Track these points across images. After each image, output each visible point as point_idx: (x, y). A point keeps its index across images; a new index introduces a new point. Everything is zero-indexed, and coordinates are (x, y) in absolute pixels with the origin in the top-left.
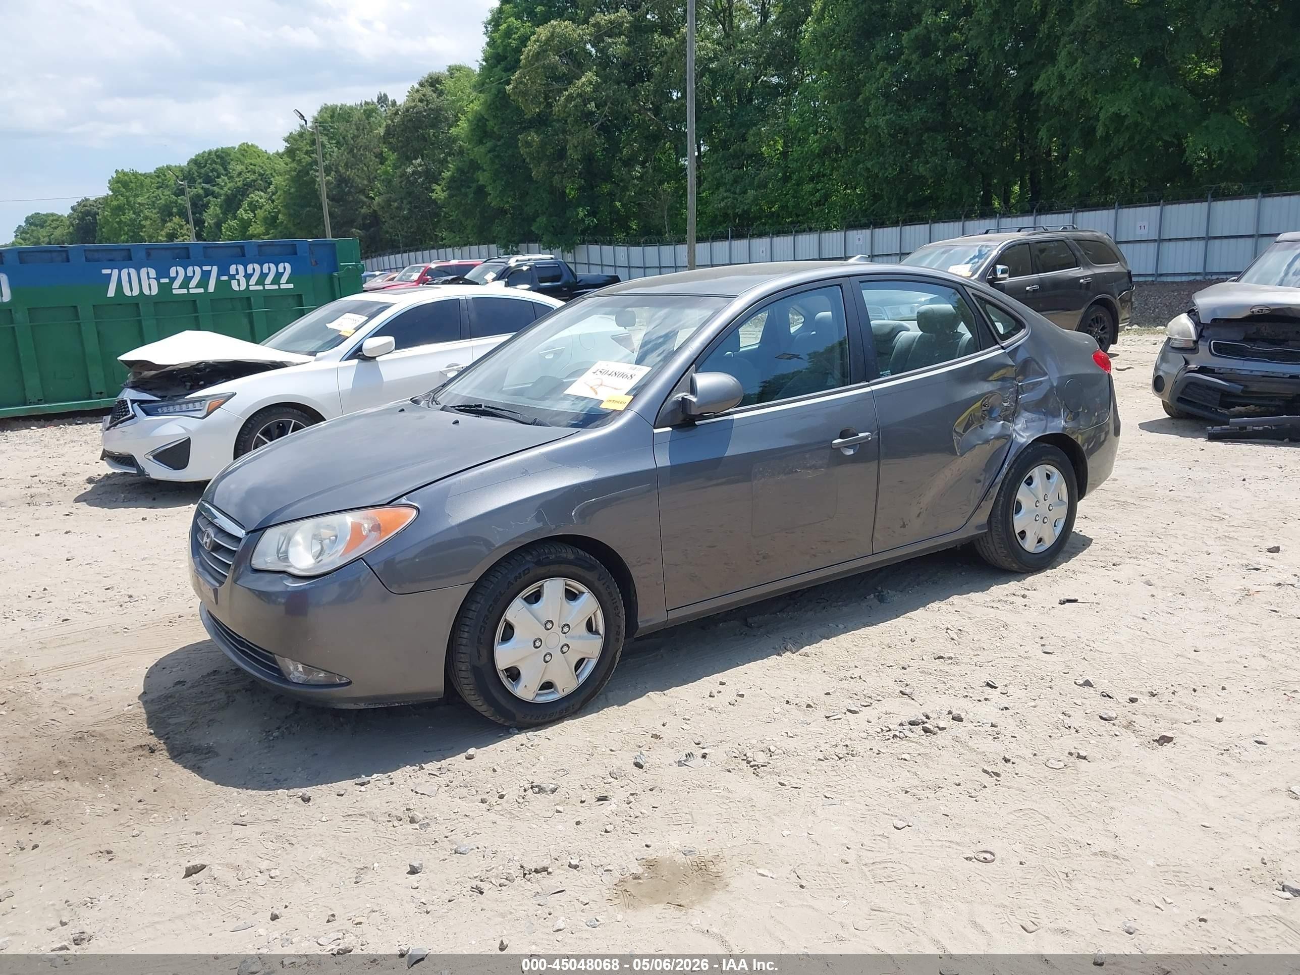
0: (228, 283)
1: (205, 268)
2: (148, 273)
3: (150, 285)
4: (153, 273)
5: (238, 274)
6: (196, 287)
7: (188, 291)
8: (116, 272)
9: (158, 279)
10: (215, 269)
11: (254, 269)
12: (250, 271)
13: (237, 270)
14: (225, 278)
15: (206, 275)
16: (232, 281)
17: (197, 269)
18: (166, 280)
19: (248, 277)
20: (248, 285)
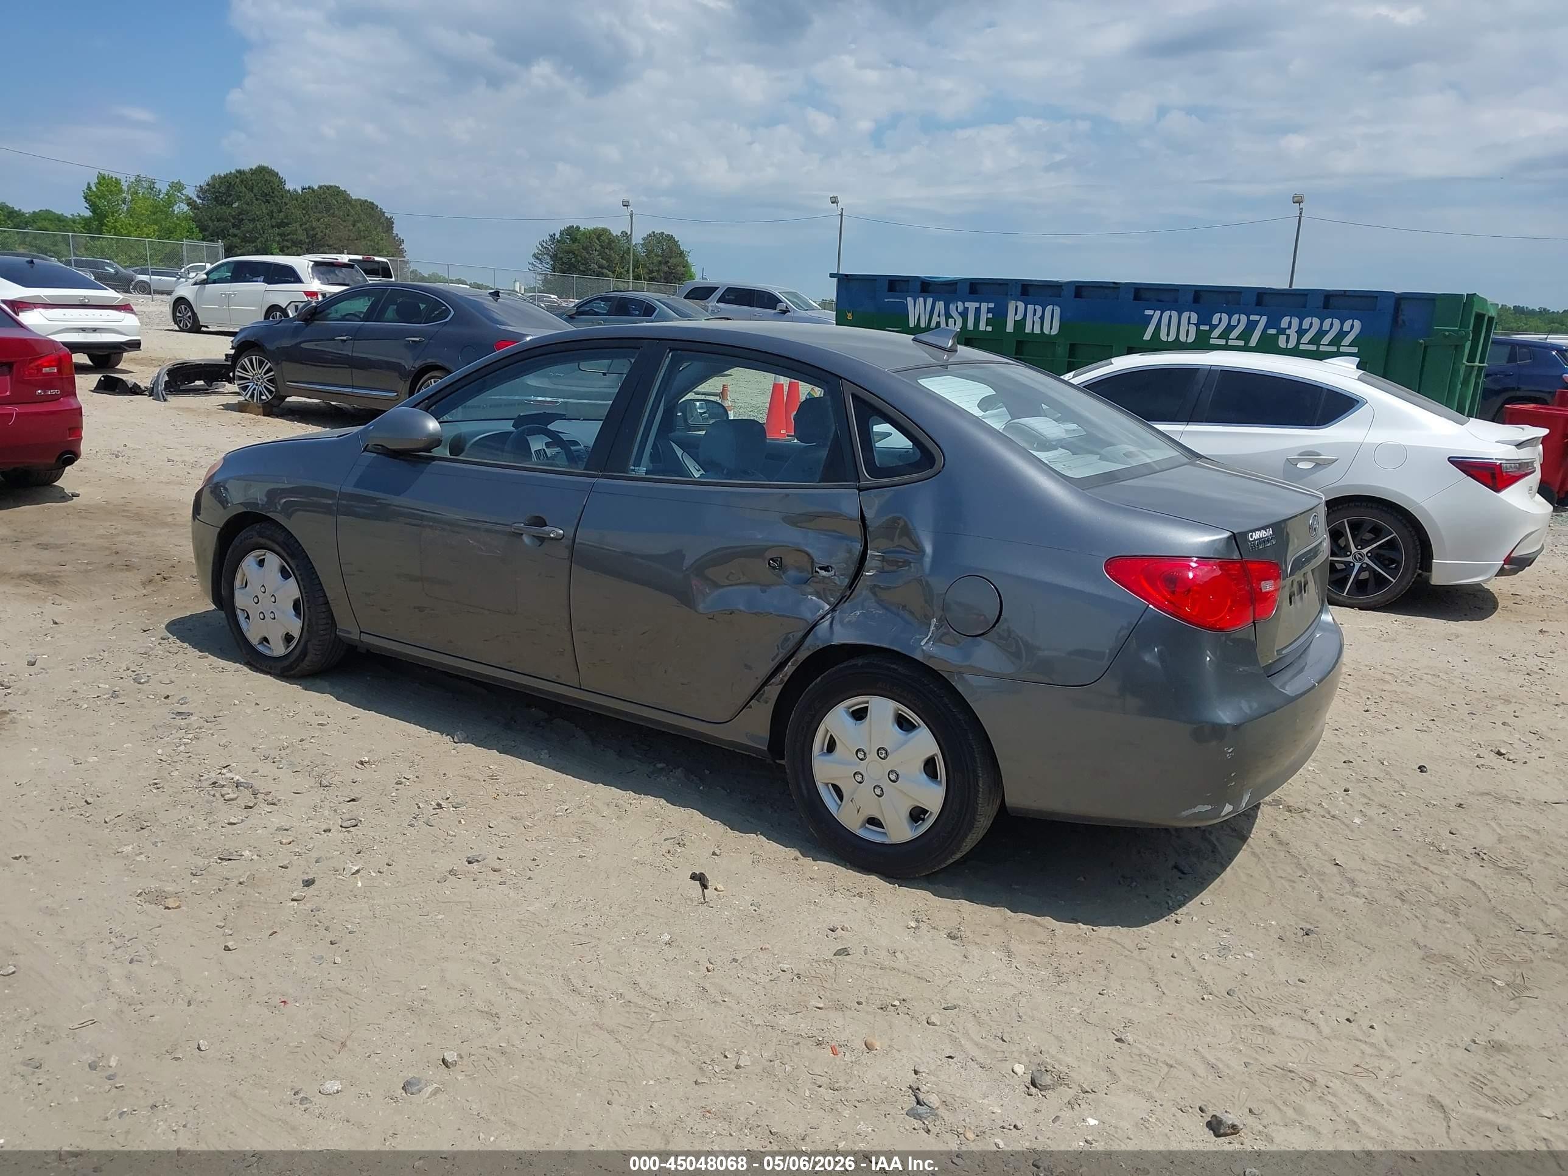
0: (1276, 337)
1: (1252, 318)
2: (1189, 318)
3: (1188, 330)
4: (1194, 318)
5: (1289, 328)
6: (1236, 339)
7: (1227, 342)
8: (1158, 313)
9: (1197, 325)
10: (1264, 319)
11: (1311, 323)
12: (1305, 325)
13: (1290, 323)
14: (1272, 331)
15: (1251, 326)
16: (1281, 336)
17: (1244, 318)
18: (1207, 328)
19: (1301, 333)
20: (1298, 343)
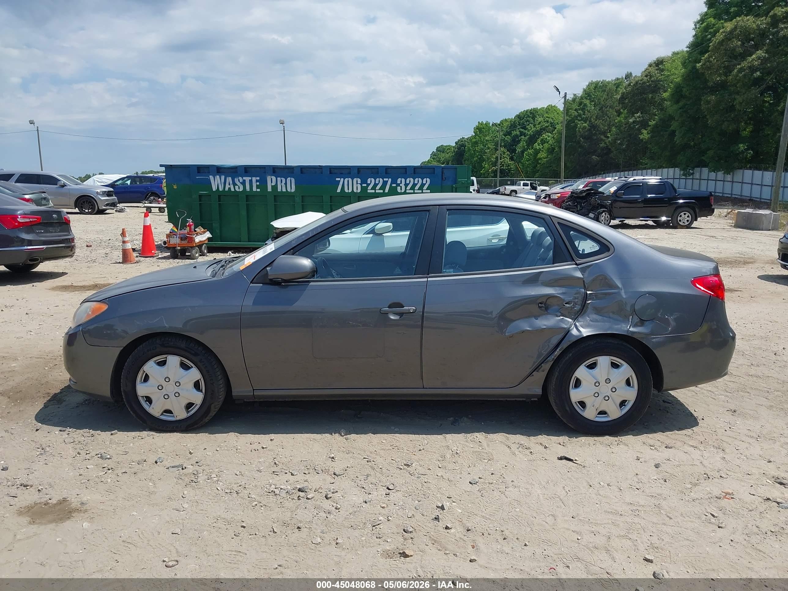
0: (396, 187)
1: (385, 179)
2: (357, 181)
3: (357, 187)
4: (359, 181)
5: (401, 183)
6: (379, 189)
7: (375, 191)
8: (342, 179)
9: (361, 184)
10: (390, 180)
11: (410, 181)
12: (408, 182)
13: (401, 181)
14: (394, 185)
15: (385, 183)
16: (398, 187)
17: (381, 180)
18: (365, 185)
19: (406, 185)
20: (406, 190)
